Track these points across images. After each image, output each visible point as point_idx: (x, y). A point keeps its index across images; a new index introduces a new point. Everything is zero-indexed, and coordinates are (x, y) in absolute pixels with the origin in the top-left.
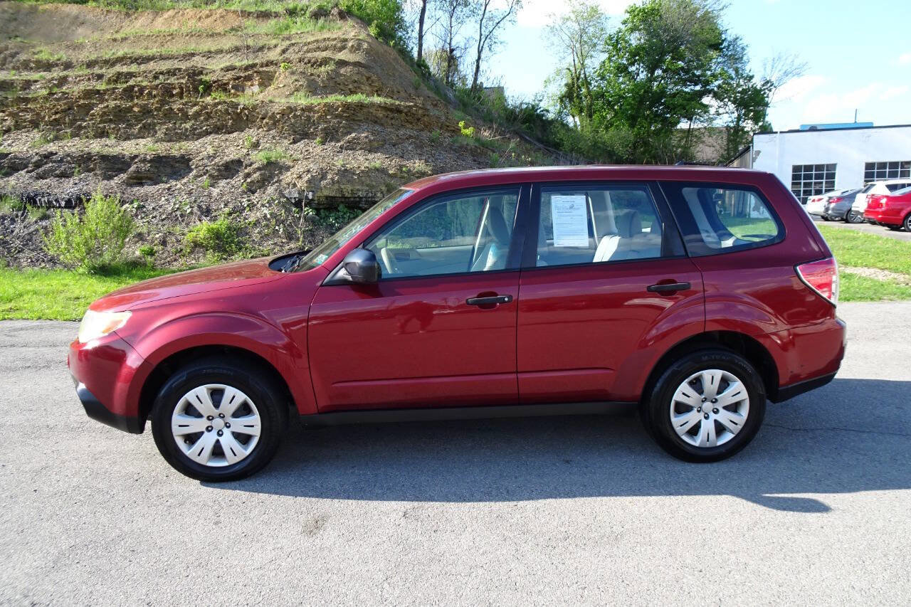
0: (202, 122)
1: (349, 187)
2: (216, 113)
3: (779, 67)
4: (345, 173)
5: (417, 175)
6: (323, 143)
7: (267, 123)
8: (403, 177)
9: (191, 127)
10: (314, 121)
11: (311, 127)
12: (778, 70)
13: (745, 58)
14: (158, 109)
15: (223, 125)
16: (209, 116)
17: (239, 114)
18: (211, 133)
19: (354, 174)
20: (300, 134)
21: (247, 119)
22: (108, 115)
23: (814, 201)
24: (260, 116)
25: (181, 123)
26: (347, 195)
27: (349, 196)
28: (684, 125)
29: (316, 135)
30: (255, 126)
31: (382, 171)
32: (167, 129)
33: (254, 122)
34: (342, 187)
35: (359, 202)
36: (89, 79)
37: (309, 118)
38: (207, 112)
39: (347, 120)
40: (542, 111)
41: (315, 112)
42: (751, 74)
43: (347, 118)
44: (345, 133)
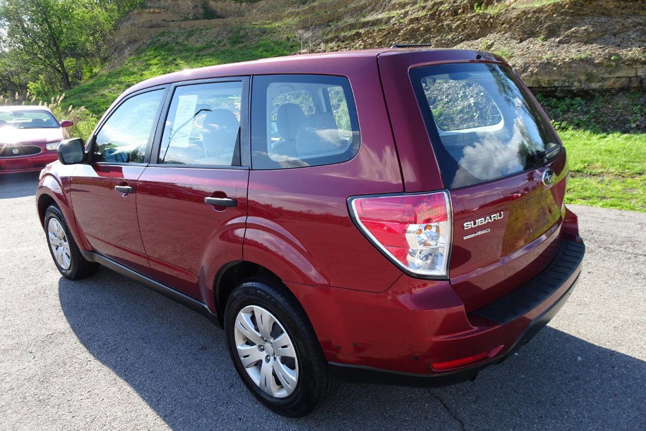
0: (460, 32)
1: (546, 78)
2: (470, 24)
4: (547, 66)
5: (627, 63)
6: (545, 39)
7: (505, 28)
8: (610, 66)
9: (451, 38)
10: (541, 21)
11: (537, 27)
14: (434, 27)
15: (473, 33)
16: (465, 27)
17: (486, 23)
18: (464, 40)
19: (555, 66)
20: (528, 34)
21: (491, 26)
22: (406, 35)
24: (501, 22)
25: (446, 36)
26: (543, 85)
27: (546, 86)
29: (541, 33)
30: (496, 31)
31: (588, 61)
32: (437, 41)
33: (496, 27)
34: (540, 78)
35: (555, 91)
36: (418, 11)
37: (538, 18)
38: (464, 25)
39: (572, 16)
41: (544, 12)
43: (572, 15)
44: (567, 29)
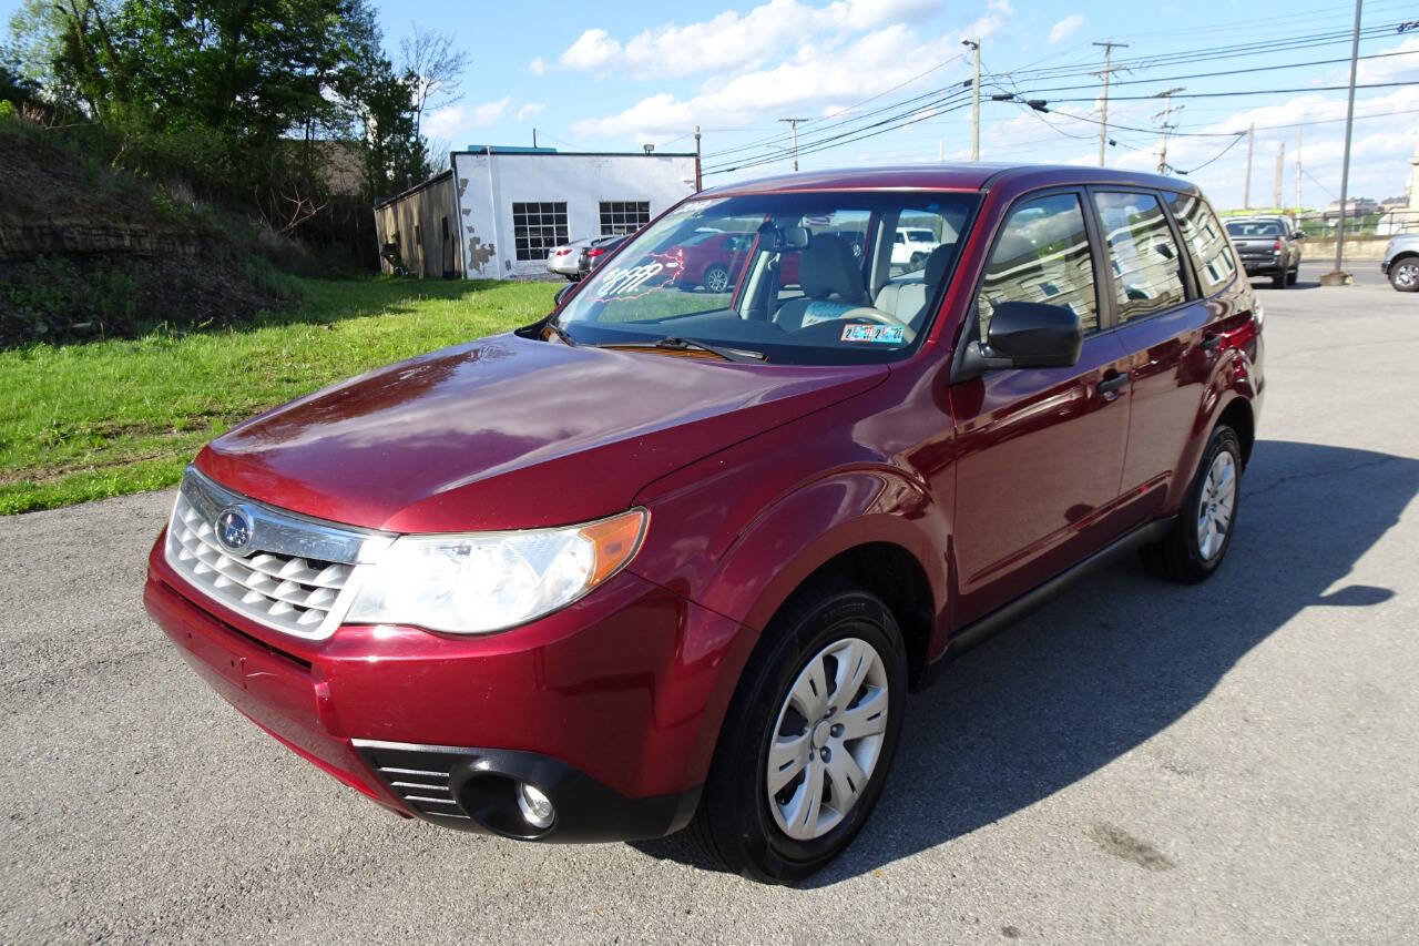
3: (427, 57)
12: (426, 60)
13: (376, 31)
23: (559, 254)
28: (295, 133)
40: (26, 83)
42: (386, 59)
